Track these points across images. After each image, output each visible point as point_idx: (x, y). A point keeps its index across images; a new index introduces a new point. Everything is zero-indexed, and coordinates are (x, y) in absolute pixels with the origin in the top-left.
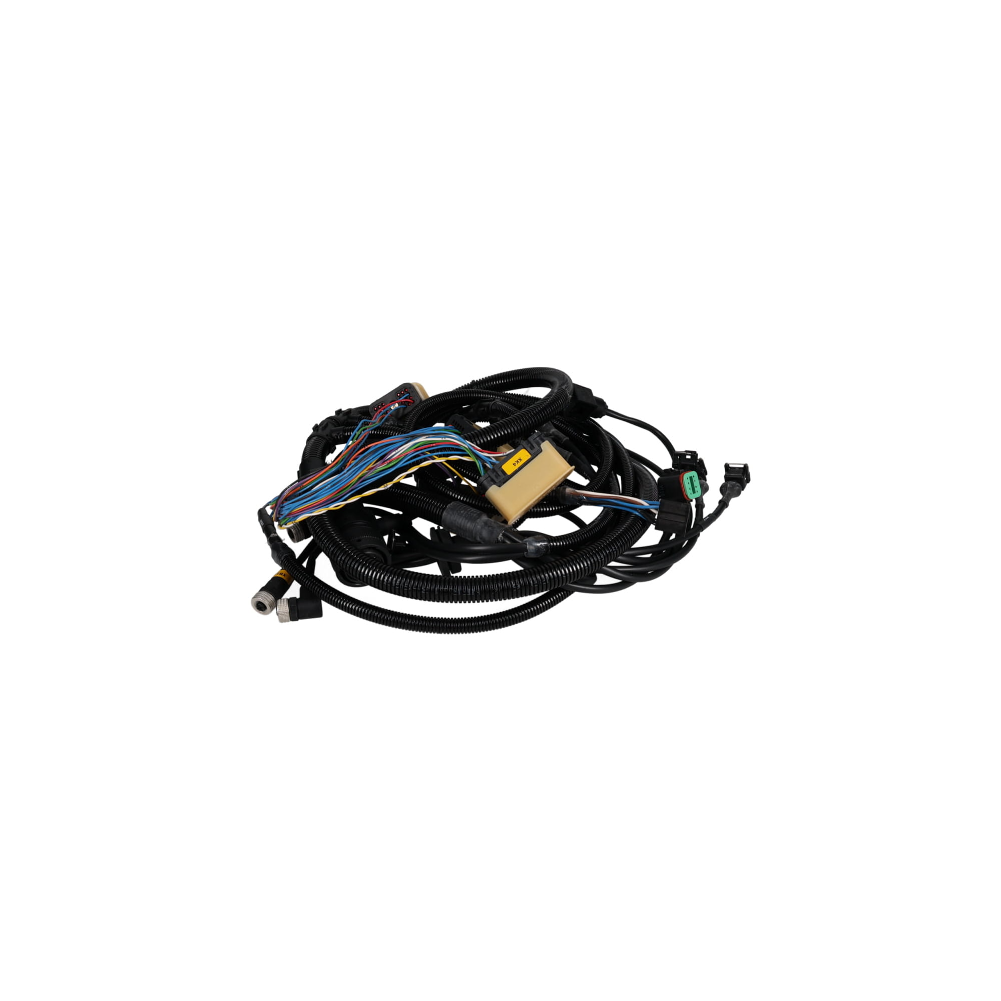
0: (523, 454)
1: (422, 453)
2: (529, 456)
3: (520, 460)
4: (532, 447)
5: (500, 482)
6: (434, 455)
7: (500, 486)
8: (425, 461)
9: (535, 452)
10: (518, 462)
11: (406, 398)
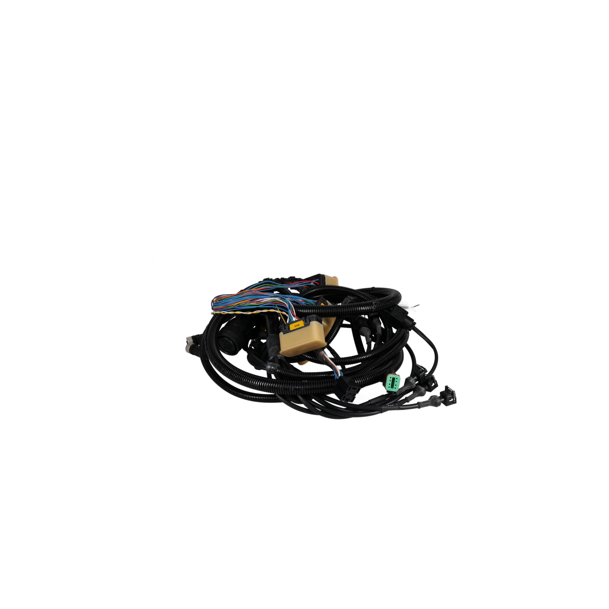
0: (301, 323)
1: (274, 305)
2: (303, 325)
3: (299, 325)
4: (306, 321)
5: (285, 332)
6: (278, 308)
7: (284, 334)
8: (271, 309)
9: (307, 324)
10: (297, 326)
11: (317, 281)
